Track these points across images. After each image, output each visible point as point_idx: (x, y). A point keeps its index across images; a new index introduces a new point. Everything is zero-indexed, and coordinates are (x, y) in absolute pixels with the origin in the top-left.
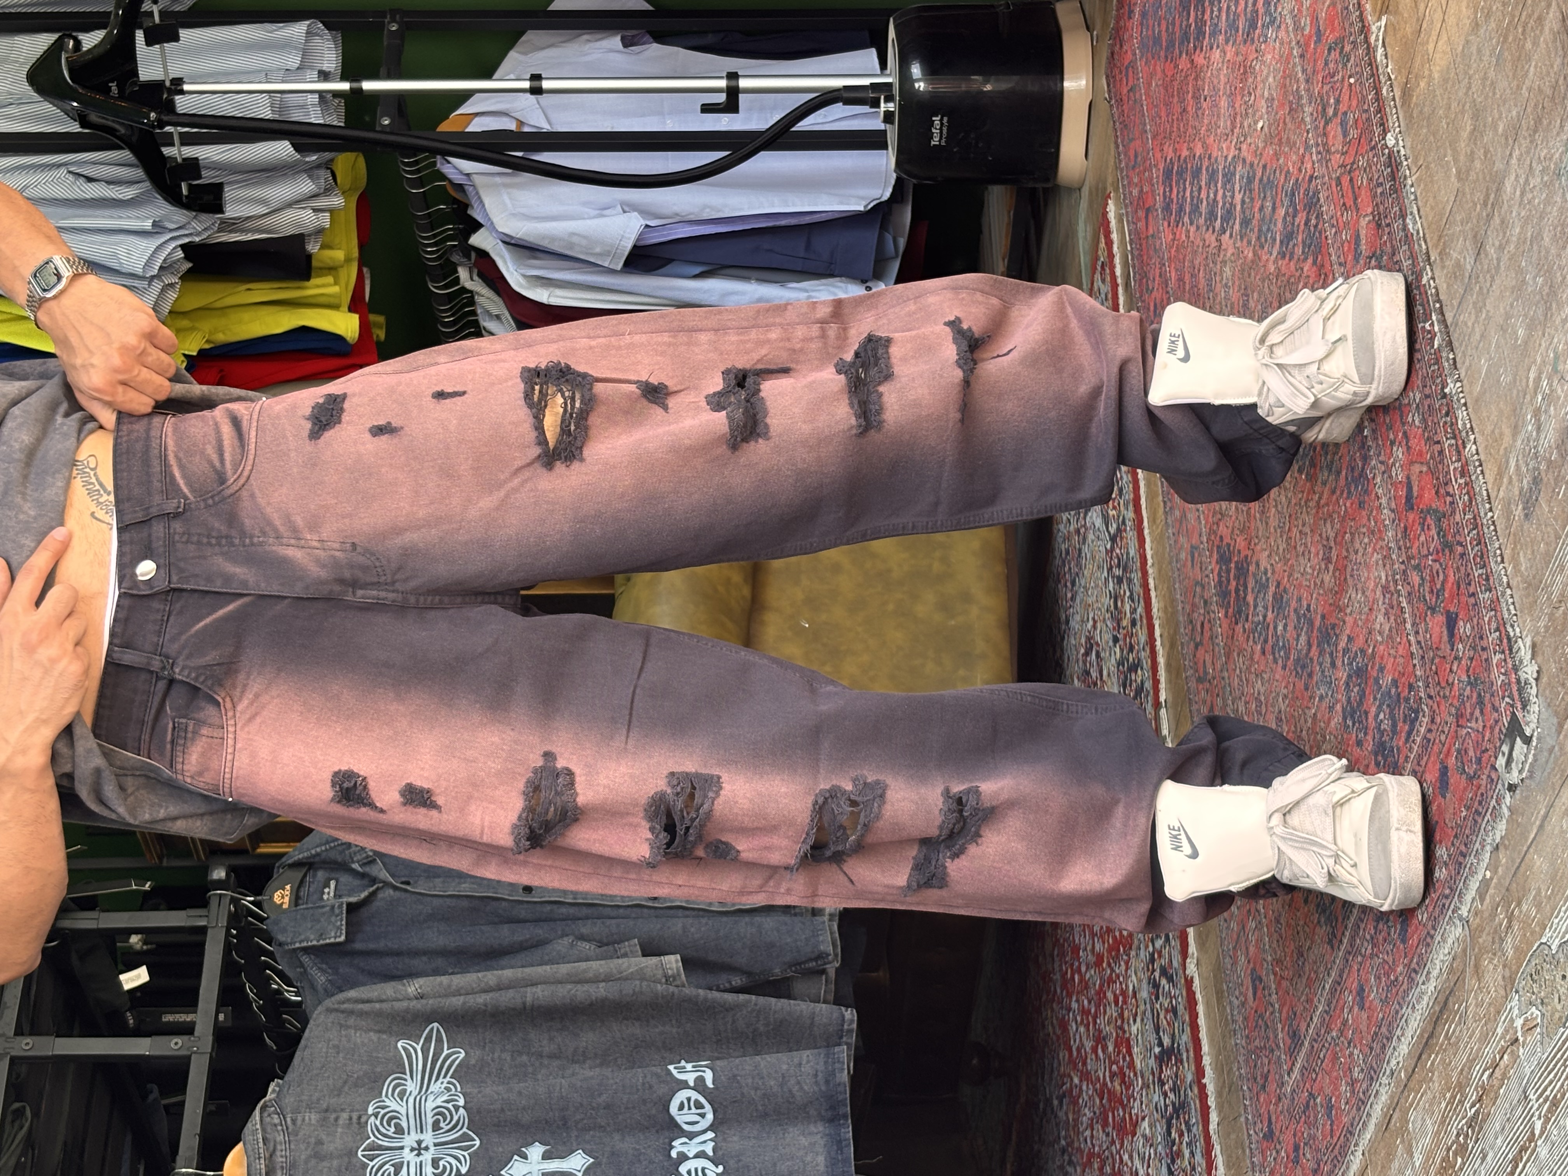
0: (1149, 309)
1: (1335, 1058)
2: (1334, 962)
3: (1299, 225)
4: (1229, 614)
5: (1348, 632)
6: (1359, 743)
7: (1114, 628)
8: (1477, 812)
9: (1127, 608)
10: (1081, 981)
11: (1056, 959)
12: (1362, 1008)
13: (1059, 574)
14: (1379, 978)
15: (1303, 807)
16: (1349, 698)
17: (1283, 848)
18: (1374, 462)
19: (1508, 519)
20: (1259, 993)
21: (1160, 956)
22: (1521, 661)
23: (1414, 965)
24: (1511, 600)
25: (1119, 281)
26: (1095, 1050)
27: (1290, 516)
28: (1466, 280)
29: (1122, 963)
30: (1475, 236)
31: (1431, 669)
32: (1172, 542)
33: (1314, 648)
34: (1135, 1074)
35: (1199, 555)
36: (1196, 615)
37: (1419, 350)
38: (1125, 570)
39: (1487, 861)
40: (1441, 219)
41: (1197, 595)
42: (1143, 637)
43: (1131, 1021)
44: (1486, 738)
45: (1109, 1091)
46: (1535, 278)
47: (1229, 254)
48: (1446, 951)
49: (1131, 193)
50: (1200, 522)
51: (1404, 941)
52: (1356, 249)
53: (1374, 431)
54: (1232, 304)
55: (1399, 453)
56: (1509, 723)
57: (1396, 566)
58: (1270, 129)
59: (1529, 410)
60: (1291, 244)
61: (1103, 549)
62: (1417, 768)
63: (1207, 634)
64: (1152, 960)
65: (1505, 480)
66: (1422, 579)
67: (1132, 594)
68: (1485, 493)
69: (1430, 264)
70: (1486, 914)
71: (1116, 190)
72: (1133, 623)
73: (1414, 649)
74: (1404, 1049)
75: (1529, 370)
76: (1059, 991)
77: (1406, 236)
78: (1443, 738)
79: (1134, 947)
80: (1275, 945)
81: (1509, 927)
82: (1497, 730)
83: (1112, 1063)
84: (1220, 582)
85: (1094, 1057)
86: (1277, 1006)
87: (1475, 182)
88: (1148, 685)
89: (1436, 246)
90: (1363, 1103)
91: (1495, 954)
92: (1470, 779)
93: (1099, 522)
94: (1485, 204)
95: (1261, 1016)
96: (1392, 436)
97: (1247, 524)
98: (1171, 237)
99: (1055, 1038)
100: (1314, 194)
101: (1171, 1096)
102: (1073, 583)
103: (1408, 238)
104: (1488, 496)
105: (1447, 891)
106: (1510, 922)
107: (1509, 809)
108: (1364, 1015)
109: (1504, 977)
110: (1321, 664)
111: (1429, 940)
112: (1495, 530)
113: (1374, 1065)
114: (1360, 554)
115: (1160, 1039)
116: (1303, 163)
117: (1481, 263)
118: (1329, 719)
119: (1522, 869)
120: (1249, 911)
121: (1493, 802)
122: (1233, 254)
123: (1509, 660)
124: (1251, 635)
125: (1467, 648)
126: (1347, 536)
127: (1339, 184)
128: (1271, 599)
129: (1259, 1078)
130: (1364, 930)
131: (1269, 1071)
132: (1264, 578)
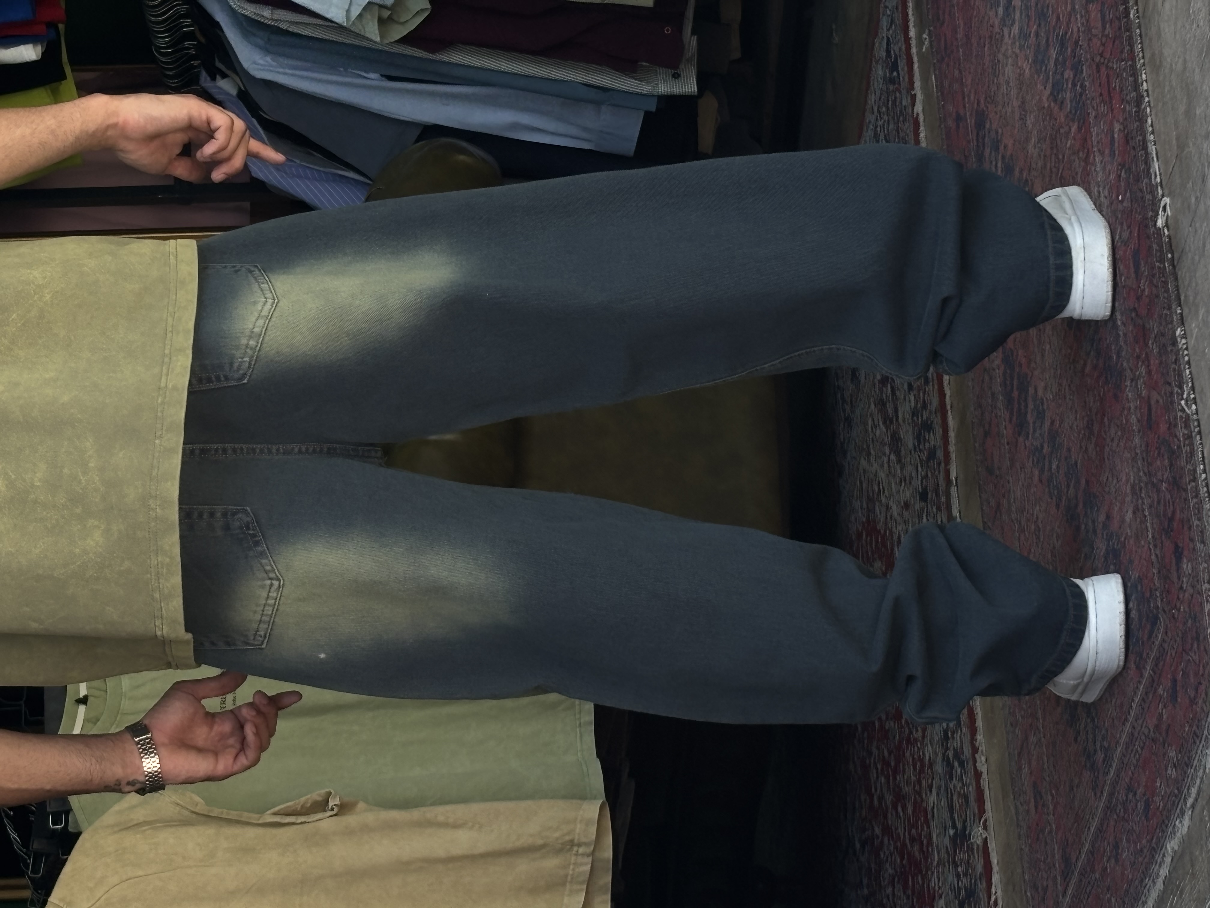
2: (1097, 808)
3: (1067, 80)
4: (1013, 422)
8: (1195, 733)
12: (1117, 862)
14: (1129, 842)
20: (1040, 807)
23: (1154, 844)
31: (1165, 586)
33: (1081, 506)
36: (984, 401)
41: (985, 382)
42: (935, 401)
48: (1176, 843)
51: (1147, 819)
53: (1125, 335)
55: (1143, 370)
57: (1141, 474)
60: (1061, 94)
63: (994, 429)
66: (1158, 499)
68: (1201, 454)
73: (1153, 557)
77: (1147, 171)
78: (1173, 653)
80: (1052, 768)
86: (1054, 827)
92: (1191, 701)
95: (1042, 831)
96: (1137, 350)
101: (964, 880)
104: (1203, 457)
108: (1119, 870)
111: (1164, 827)
114: (1115, 443)
115: (953, 821)
116: (1070, 20)
120: (1031, 725)
124: (1031, 457)
125: (1189, 584)
126: (1106, 419)
127: (1098, 71)
128: (1046, 433)
129: (1040, 889)
130: (1119, 793)
131: (1047, 886)
132: (1041, 407)
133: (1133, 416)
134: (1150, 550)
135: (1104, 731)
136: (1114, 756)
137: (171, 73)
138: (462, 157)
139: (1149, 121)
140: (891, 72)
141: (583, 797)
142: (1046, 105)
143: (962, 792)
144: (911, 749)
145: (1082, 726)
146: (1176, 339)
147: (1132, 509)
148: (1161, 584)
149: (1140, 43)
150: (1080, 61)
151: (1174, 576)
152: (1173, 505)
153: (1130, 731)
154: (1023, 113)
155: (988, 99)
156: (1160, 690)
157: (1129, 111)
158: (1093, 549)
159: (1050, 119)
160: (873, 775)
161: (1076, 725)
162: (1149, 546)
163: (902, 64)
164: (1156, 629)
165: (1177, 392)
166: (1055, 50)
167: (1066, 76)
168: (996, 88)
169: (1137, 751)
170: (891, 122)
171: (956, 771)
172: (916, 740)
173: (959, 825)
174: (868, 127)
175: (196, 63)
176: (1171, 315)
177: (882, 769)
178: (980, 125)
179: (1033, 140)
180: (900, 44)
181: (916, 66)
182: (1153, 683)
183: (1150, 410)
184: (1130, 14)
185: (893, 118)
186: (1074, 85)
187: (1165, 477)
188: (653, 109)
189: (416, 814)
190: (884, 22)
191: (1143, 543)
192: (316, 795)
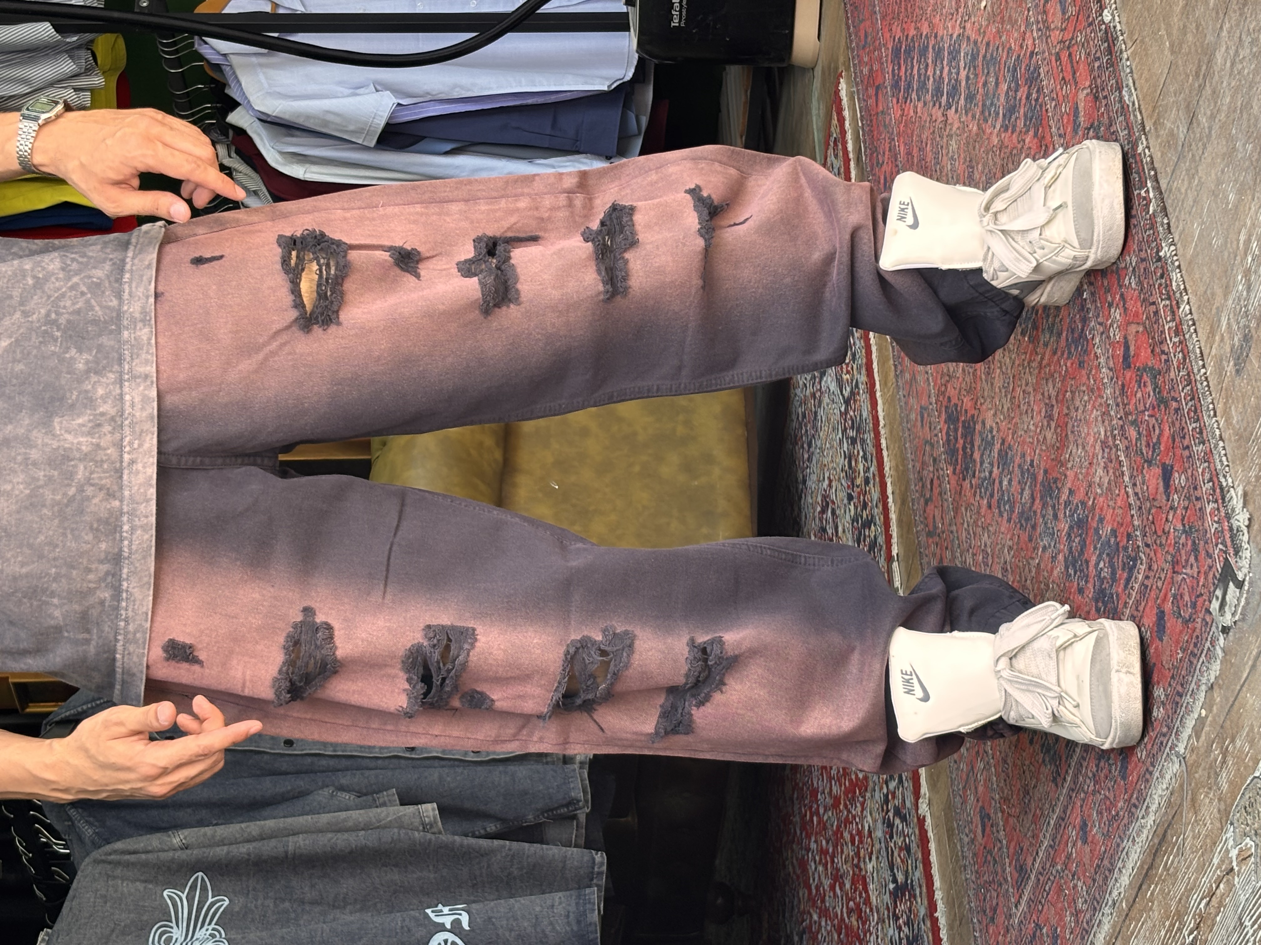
0: (879, 182)
1: (1060, 890)
3: (1020, 99)
4: (957, 471)
5: (1069, 485)
6: (1081, 591)
7: (849, 487)
8: (1193, 654)
9: (861, 467)
10: (819, 822)
11: (795, 801)
12: (1085, 842)
13: (796, 436)
14: (1101, 813)
15: (1028, 652)
16: (1071, 548)
17: (1009, 690)
18: (1093, 324)
19: (1221, 375)
20: (988, 829)
21: (894, 797)
22: (1233, 510)
23: (1134, 800)
24: (1223, 452)
25: (851, 156)
26: (833, 888)
27: (1014, 377)
28: (1180, 148)
29: (858, 805)
30: (1188, 107)
32: (902, 404)
33: (1038, 501)
34: (871, 910)
35: (928, 415)
36: (925, 472)
37: (1135, 216)
38: (858, 431)
39: (1202, 700)
40: (1155, 91)
41: (927, 454)
42: (876, 495)
43: (867, 860)
44: (1201, 584)
45: (846, 927)
46: (1244, 145)
47: (954, 129)
48: (1164, 787)
49: (861, 72)
50: (929, 384)
51: (1124, 778)
52: (1075, 121)
53: (1093, 294)
54: (958, 175)
55: (1117, 314)
56: (1222, 569)
57: (1115, 422)
58: (993, 8)
59: (1239, 271)
60: (1013, 117)
61: (837, 412)
62: (1135, 613)
63: (936, 491)
64: (887, 801)
65: (1217, 338)
66: (1139, 433)
67: (865, 454)
68: (1198, 351)
69: (1145, 134)
70: (1202, 750)
71: (848, 69)
72: (867, 481)
73: (1131, 500)
74: (1125, 880)
75: (1239, 233)
76: (798, 832)
77: (1123, 107)
78: (1160, 584)
79: (869, 789)
80: (1002, 784)
81: (1224, 762)
82: (1211, 575)
83: (849, 900)
84: (948, 441)
85: (832, 894)
86: (1004, 842)
87: (1187, 55)
88: (881, 540)
89: (1151, 116)
90: (1087, 932)
91: (1210, 789)
92: (1186, 622)
93: (833, 387)
94: (1197, 75)
95: (990, 852)
96: (1109, 299)
97: (973, 385)
98: (900, 112)
99: (795, 877)
100: (1035, 69)
101: (906, 929)
102: (810, 445)
103: (1124, 109)
104: (1201, 353)
105: (1165, 730)
106: (1224, 757)
107: (1223, 650)
108: (1087, 849)
109: (1219, 811)
110: (1044, 517)
111: (1148, 776)
112: (1208, 386)
113: (1097, 896)
114: (1080, 411)
115: (894, 876)
116: (1024, 40)
117: (1193, 132)
118: (1052, 569)
119: (1235, 708)
120: (978, 752)
121: (1208, 644)
122: (958, 128)
123: (1222, 509)
124: (978, 491)
125: (1183, 498)
126: (1068, 394)
127: (1058, 57)
128: (996, 456)
129: (988, 911)
130: (1086, 768)
131: (997, 904)
132: (989, 436)
133: (1104, 370)
134: (1127, 493)
139: (1125, 57)
142: (996, 142)
143: (904, 845)
144: (849, 828)
147: (1102, 464)
148: (1142, 521)
151: (1161, 500)
152: (1160, 427)
157: (1099, 67)
160: (812, 868)
162: (1125, 491)
164: (1136, 571)
166: (1006, 81)
171: (897, 827)
172: (854, 817)
183: (1127, 347)
187: (1148, 405)
191: (1117, 492)
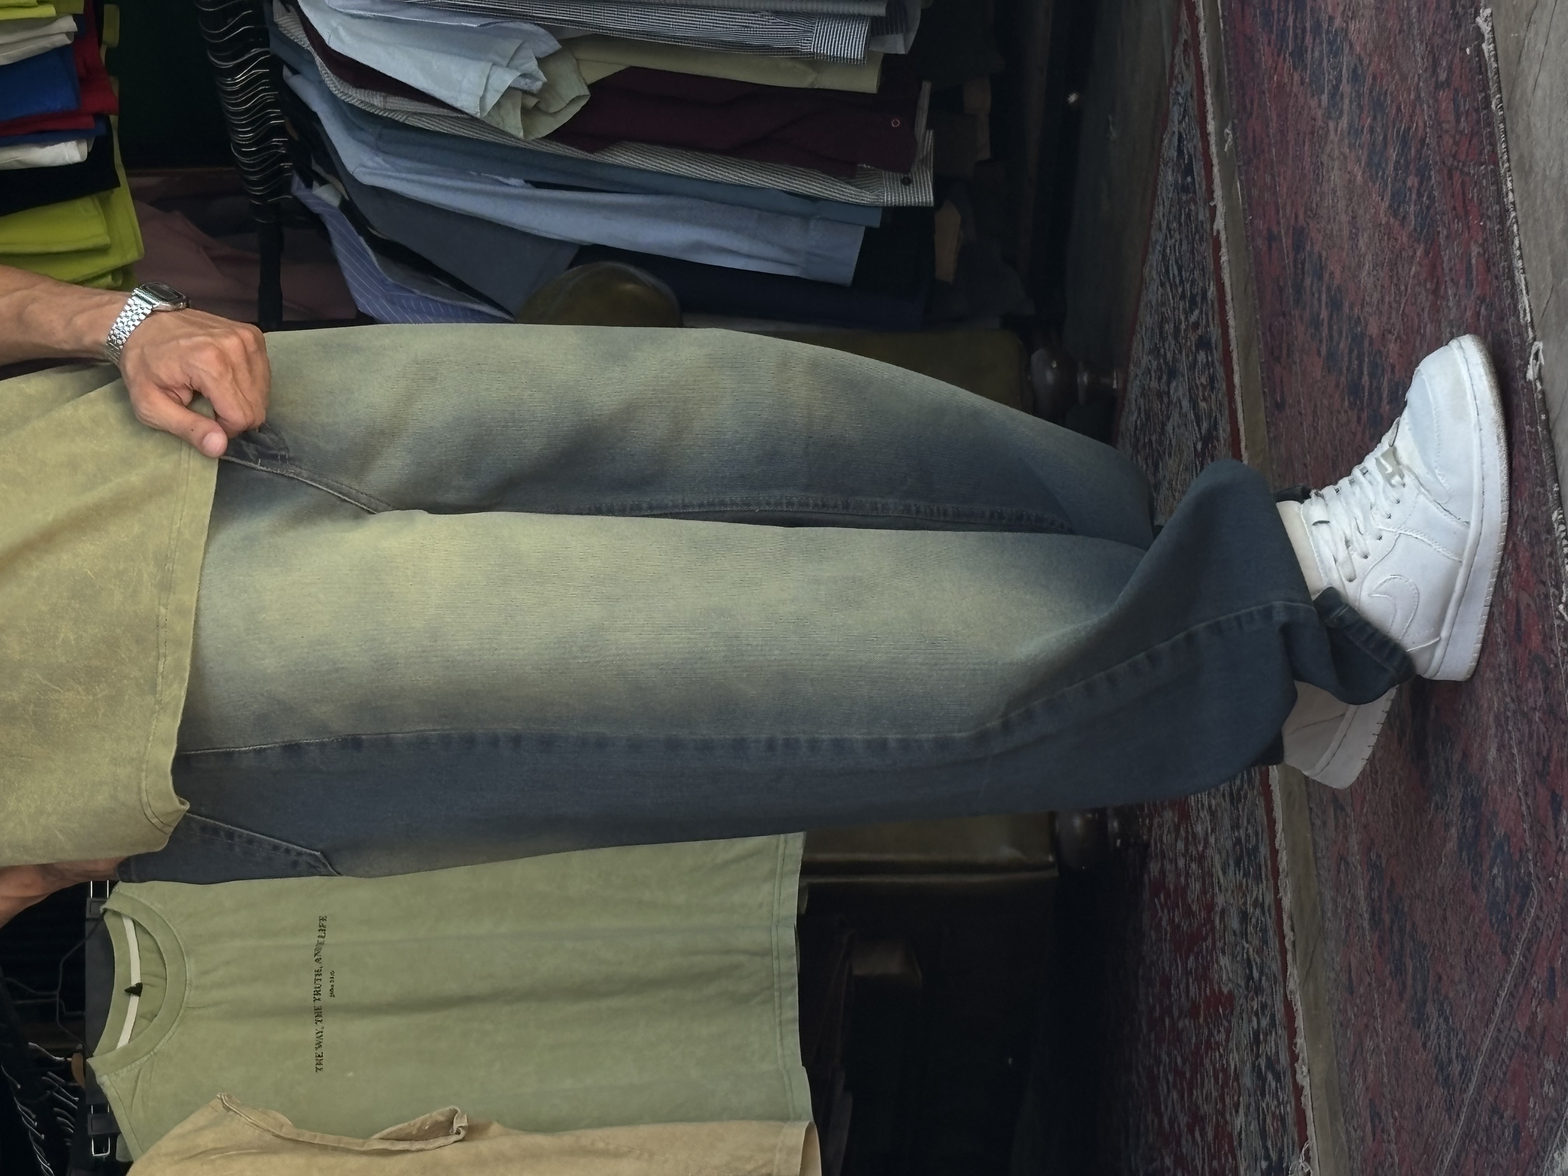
2: (1452, 1135)
5: (1462, 745)
10: (1172, 1028)
16: (1464, 828)
20: (1378, 1133)
21: (1265, 1041)
29: (1222, 1029)
31: (1539, 846)
43: (1233, 1111)
60: (1403, 207)
66: (1530, 733)
78: (1551, 935)
79: (1235, 1013)
80: (1394, 1082)
83: (1212, 1156)
86: (1397, 1159)
93: (1186, 405)
98: (1271, 61)
111: (1539, 1161)
127: (1451, 177)
135: (1460, 1036)
136: (1474, 1068)
137: (254, 178)
138: (630, 287)
139: (1517, 242)
140: (1184, 178)
141: (785, 1117)
142: (1383, 222)
143: (1278, 1112)
144: (1211, 1056)
145: (1433, 1027)
146: (1553, 525)
147: (1496, 745)
148: (1534, 844)
149: (1506, 141)
150: (1427, 164)
151: (1551, 834)
152: (1550, 741)
153: (1494, 1036)
154: (1354, 231)
155: (1309, 213)
156: (1533, 982)
157: (1490, 229)
158: (1446, 796)
159: (1389, 239)
160: (1163, 1088)
161: (1425, 1028)
162: (1518, 794)
163: (1198, 167)
164: (1528, 902)
165: (1554, 593)
166: (1395, 148)
167: (1409, 183)
168: (1319, 199)
169: (1503, 1060)
170: (1185, 242)
171: (1270, 1085)
172: (1218, 1044)
173: (1274, 1156)
174: (1154, 248)
175: (287, 165)
176: (1545, 495)
177: (1175, 1080)
178: (1298, 247)
179: (1367, 267)
180: (1195, 141)
181: (1216, 169)
182: (1524, 973)
183: (1518, 617)
184: (1491, 104)
185: (1187, 237)
186: (1420, 195)
187: (1539, 704)
188: (877, 225)
189: (567, 1139)
190: (1176, 113)
191: (1510, 789)
192: (438, 1115)
